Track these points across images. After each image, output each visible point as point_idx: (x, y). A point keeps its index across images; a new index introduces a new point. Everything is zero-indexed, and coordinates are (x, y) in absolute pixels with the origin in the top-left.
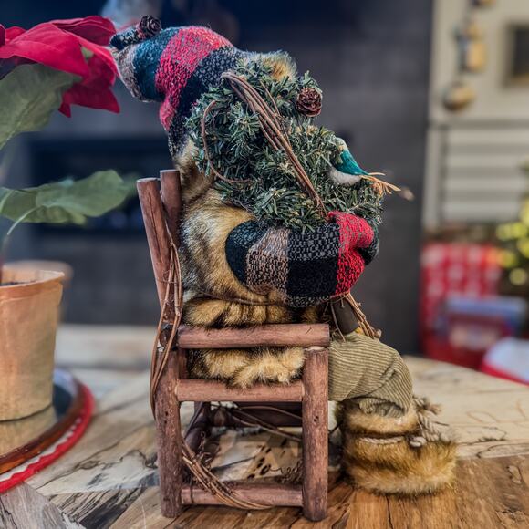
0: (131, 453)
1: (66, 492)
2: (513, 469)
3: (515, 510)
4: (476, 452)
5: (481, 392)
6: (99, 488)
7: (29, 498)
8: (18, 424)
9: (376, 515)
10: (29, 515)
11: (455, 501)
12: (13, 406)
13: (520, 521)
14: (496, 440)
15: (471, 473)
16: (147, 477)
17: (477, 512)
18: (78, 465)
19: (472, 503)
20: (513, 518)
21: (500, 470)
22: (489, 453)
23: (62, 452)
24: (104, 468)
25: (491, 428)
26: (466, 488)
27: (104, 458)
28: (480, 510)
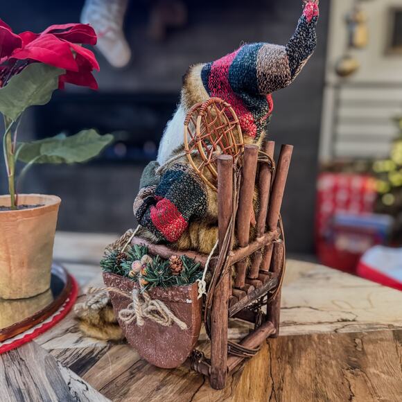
1: (61, 348)
2: (358, 341)
3: (355, 368)
4: (335, 329)
5: (343, 287)
7: (36, 351)
8: (28, 302)
9: (261, 369)
10: (36, 362)
12: (24, 289)
13: (357, 375)
14: (349, 321)
15: (329, 342)
17: (329, 369)
18: (67, 330)
20: (353, 374)
21: (349, 341)
22: (343, 329)
23: (57, 321)
25: (347, 313)
28: (331, 367)
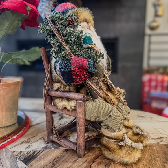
0: (41, 138)
1: (18, 150)
4: (157, 142)
6: (29, 149)
7: (6, 152)
8: (6, 128)
10: (6, 158)
11: (149, 158)
12: (4, 122)
14: (164, 138)
15: (155, 149)
16: (45, 146)
17: (156, 163)
18: (23, 142)
19: (155, 159)
21: (165, 148)
22: (161, 142)
23: (19, 137)
24: (31, 143)
25: (163, 134)
26: (153, 154)
27: (32, 140)
28: (158, 162)
